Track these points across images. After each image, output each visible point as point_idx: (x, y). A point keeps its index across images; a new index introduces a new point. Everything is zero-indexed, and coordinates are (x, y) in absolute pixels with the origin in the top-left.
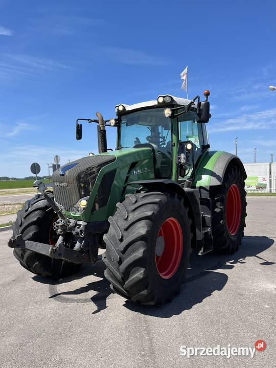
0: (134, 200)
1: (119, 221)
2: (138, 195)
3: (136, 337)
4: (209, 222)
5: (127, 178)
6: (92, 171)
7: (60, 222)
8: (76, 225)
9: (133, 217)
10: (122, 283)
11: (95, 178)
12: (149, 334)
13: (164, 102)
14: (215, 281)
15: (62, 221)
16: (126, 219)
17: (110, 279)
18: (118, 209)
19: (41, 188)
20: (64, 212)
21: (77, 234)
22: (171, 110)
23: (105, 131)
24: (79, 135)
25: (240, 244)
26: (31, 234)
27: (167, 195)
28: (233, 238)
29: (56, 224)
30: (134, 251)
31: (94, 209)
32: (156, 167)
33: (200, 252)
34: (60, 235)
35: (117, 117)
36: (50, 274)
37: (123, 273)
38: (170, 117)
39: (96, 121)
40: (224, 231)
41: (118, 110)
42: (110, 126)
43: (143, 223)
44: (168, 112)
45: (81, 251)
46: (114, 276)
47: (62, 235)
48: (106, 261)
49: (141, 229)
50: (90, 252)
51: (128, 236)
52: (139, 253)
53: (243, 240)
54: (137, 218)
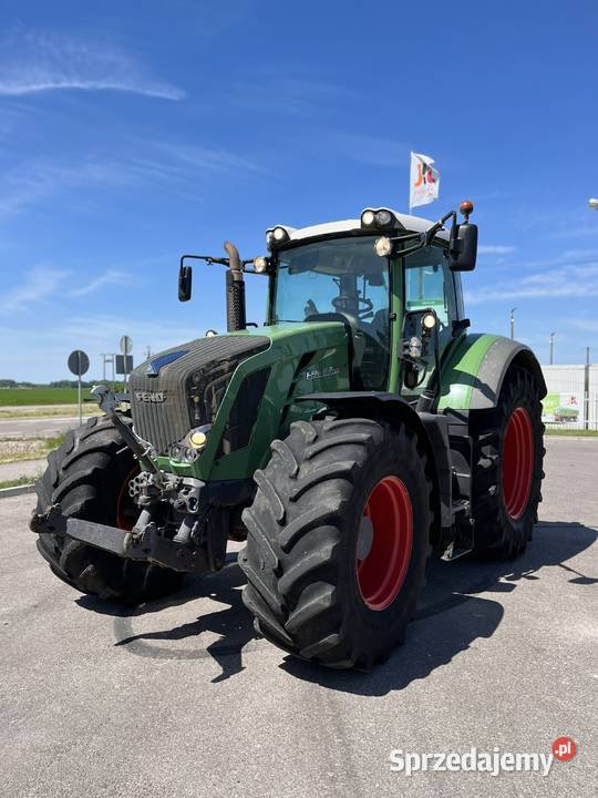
0: (311, 434)
1: (278, 480)
2: (318, 423)
3: (314, 738)
4: (465, 488)
5: (293, 386)
6: (218, 369)
7: (145, 478)
8: (181, 486)
9: (309, 472)
10: (282, 619)
11: (224, 384)
12: (340, 732)
13: (375, 223)
14: (480, 618)
15: (148, 477)
16: (295, 477)
17: (255, 608)
18: (275, 455)
19: (107, 403)
20: (155, 457)
21: (183, 506)
22: (391, 242)
23: (242, 284)
24: (185, 291)
25: (530, 540)
26: (79, 504)
27: (384, 426)
28: (515, 526)
29: (136, 484)
30: (311, 547)
31: (220, 452)
32: (354, 365)
33: (447, 552)
34: (143, 508)
35: (269, 255)
36: (117, 594)
37: (284, 596)
38: (387, 256)
39: (223, 262)
40: (497, 510)
41: (273, 238)
42: (254, 272)
43: (331, 486)
44: (383, 246)
45: (190, 544)
46: (263, 602)
47: (148, 509)
48: (247, 567)
49: (329, 500)
50: (209, 546)
51: (298, 515)
52: (324, 552)
53: (535, 530)
54: (319, 476)
